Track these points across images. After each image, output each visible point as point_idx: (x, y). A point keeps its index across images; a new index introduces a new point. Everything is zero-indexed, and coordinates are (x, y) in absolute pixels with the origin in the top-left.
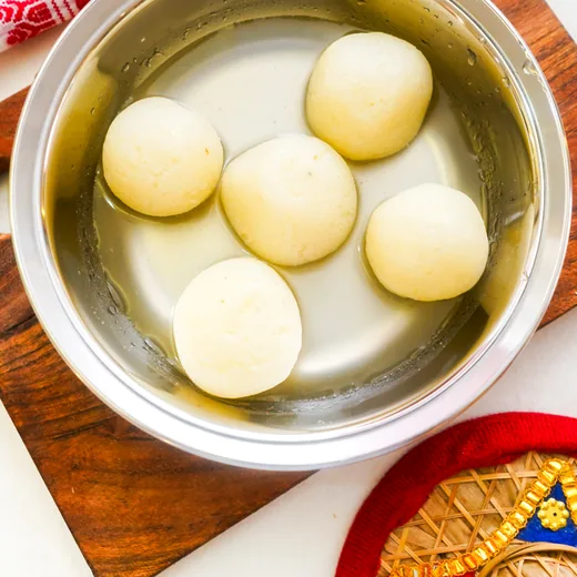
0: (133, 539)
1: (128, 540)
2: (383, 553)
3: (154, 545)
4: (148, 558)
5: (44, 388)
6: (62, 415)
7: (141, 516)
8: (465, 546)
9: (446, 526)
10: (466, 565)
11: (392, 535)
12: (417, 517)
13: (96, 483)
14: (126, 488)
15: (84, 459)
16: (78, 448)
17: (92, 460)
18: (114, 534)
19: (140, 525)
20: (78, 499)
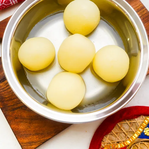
0: (32, 137)
1: (30, 137)
2: (102, 142)
3: (37, 139)
4: (36, 142)
5: (8, 97)
6: (13, 104)
7: (34, 131)
8: (124, 140)
9: (119, 135)
10: (125, 144)
11: (105, 137)
12: (111, 132)
13: (22, 122)
14: (30, 123)
15: (19, 116)
16: (17, 113)
17: (21, 116)
18: (27, 136)
19: (34, 133)
20: (17, 126)
